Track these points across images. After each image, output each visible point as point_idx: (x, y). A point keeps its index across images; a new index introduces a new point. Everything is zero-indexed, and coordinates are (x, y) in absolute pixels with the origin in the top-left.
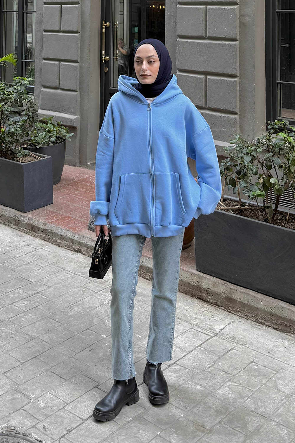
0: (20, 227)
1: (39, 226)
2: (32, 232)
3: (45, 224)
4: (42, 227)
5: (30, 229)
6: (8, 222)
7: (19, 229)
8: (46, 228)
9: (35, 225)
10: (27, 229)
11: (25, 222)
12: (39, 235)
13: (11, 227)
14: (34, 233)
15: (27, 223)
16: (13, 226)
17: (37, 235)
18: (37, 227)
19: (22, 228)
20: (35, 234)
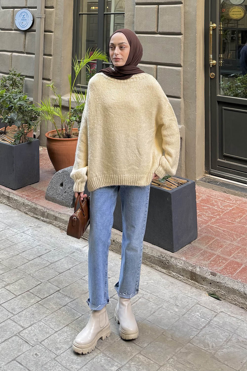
0: (171, 272)
1: (205, 276)
2: (193, 281)
3: (213, 274)
4: (210, 277)
5: (188, 276)
6: (150, 262)
7: (170, 274)
8: (217, 279)
9: (197, 273)
10: (182, 276)
11: (179, 267)
12: (205, 287)
13: (156, 269)
14: (196, 283)
15: (183, 268)
16: (159, 268)
17: (202, 287)
18: (200, 276)
19: (174, 274)
20: (198, 284)
